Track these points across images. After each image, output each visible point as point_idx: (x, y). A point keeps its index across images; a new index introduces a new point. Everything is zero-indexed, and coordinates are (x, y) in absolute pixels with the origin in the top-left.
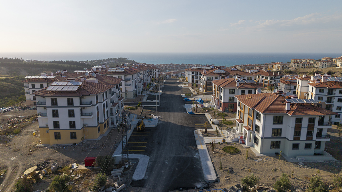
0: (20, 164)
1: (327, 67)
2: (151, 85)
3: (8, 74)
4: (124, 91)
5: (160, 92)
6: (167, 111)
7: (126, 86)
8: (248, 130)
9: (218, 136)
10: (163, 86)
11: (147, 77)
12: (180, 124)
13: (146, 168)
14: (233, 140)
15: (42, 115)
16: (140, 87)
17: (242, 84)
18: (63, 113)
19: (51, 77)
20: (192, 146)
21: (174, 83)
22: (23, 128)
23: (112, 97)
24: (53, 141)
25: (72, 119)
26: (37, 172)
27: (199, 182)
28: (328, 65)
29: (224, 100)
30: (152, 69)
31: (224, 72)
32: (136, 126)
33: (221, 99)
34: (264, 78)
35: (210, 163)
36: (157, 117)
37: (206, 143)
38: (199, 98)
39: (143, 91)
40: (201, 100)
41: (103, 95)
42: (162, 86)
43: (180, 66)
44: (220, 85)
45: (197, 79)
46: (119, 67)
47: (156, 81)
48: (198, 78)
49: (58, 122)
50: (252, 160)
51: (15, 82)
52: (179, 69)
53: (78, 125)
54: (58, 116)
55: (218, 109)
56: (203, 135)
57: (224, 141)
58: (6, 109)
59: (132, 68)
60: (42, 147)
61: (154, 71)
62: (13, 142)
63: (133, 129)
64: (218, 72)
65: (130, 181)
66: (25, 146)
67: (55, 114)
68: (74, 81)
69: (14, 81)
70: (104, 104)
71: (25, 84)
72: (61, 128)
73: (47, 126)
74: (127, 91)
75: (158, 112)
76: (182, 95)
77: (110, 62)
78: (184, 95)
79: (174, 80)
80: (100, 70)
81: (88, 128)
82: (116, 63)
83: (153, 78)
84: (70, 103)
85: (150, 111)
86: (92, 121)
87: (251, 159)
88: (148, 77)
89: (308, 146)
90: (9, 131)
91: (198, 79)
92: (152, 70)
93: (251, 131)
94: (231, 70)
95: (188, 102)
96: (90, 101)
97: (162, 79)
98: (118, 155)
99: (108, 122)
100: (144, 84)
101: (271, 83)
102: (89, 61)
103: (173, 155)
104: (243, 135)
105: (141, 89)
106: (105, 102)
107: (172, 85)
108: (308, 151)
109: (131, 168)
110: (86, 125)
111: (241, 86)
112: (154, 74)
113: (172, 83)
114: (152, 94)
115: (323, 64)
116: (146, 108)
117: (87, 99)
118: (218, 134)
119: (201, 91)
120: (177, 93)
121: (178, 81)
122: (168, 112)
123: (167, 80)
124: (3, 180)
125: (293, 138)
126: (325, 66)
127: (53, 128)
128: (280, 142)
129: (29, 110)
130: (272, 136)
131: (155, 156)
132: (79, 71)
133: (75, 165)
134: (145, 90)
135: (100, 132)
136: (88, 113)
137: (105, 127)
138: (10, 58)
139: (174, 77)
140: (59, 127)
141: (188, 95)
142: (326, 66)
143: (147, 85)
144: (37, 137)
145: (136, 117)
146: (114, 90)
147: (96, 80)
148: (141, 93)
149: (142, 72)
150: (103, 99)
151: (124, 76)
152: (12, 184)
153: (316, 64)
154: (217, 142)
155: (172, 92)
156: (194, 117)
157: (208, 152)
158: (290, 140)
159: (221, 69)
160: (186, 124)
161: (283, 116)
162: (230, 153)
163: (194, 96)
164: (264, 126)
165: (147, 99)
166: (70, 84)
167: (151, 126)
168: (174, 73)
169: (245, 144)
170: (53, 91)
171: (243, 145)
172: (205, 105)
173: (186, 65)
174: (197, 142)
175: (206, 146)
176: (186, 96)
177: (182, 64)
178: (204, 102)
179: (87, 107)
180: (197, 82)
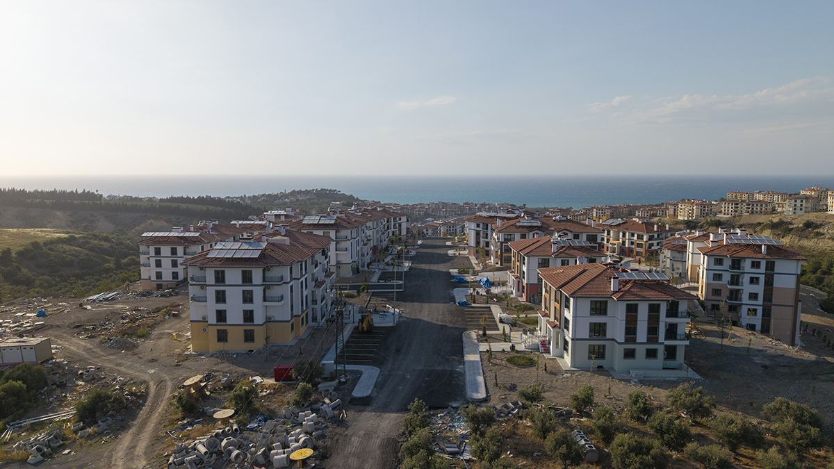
0: (167, 378)
1: (805, 212)
2: (388, 251)
3: (70, 227)
4: (333, 262)
5: (407, 265)
6: (417, 301)
7: (337, 252)
8: (552, 328)
9: (505, 341)
10: (415, 254)
11: (380, 233)
12: (439, 323)
13: (374, 383)
14: (530, 347)
15: (198, 299)
16: (366, 255)
17: (564, 249)
18: (234, 296)
19: (192, 234)
20: (455, 356)
21: (440, 247)
22: (152, 327)
23: (315, 271)
24: (215, 346)
25: (248, 307)
26: (203, 384)
27: (456, 400)
28: (807, 206)
29: (528, 279)
30: (393, 216)
31: (539, 223)
32: (357, 325)
33: (524, 278)
34: (635, 238)
35: (481, 379)
36: (397, 310)
37: (480, 352)
38: (484, 277)
39: (371, 262)
40: (487, 281)
41: (301, 265)
42: (413, 253)
43: (461, 208)
44: (522, 250)
45: (487, 238)
46: (325, 215)
47: (400, 243)
48: (489, 237)
49: (225, 311)
50: (552, 376)
51: (90, 245)
52: (459, 215)
53: (259, 318)
54: (224, 301)
55: (519, 298)
56: (478, 339)
57: (513, 348)
58: (110, 295)
59: (351, 217)
60: (195, 356)
61: (396, 221)
62: (140, 348)
63: (353, 328)
64: (526, 224)
65: (349, 399)
66: (165, 355)
67: (221, 297)
68: (252, 241)
69: (88, 243)
70: (302, 282)
71: (142, 248)
72: (228, 322)
73: (204, 320)
74: (339, 261)
75: (399, 302)
76: (451, 270)
77: (298, 200)
78: (456, 270)
79: (441, 240)
80: (283, 218)
81: (275, 323)
82: (312, 201)
83: (394, 237)
84: (247, 278)
86: (282, 312)
87: (551, 373)
88: (383, 234)
89: (651, 354)
90: (128, 332)
91: (488, 240)
92: (392, 219)
93: (557, 330)
94: (555, 221)
95: (462, 283)
96: (280, 276)
97: (414, 237)
98: (329, 361)
99: (307, 314)
100: (374, 249)
101: (650, 247)
102: (247, 196)
103: (420, 368)
104: (547, 339)
105: (367, 259)
106: (303, 279)
108: (651, 362)
109: (349, 383)
110: (271, 319)
112: (396, 228)
113: (435, 247)
114: (390, 269)
115: (795, 205)
116: (377, 296)
117: (276, 272)
118: (505, 338)
119: (493, 264)
120: (441, 268)
121: (449, 243)
122: (419, 302)
123: (425, 241)
124: (147, 398)
125: (624, 339)
126: (801, 209)
127: (215, 322)
128: (604, 346)
129: (153, 298)
130: (590, 336)
131: (389, 368)
132: (241, 222)
133: (258, 379)
134: (375, 261)
135: (293, 332)
136: (276, 297)
137: (303, 323)
138: (72, 192)
139: (445, 235)
140: (225, 321)
141: (464, 270)
142: (804, 209)
143: (380, 251)
144: (180, 341)
145: (358, 310)
146: (319, 257)
147: (287, 240)
148: (368, 267)
149: (370, 224)
150: (301, 273)
151: (334, 231)
152: (163, 403)
153: (781, 205)
154: (501, 350)
155: (432, 265)
156: (468, 311)
157: (480, 363)
158: (619, 343)
159: (533, 218)
160: (451, 322)
161: (606, 302)
162: (519, 365)
163: (476, 273)
164: (575, 317)
165: (380, 279)
166: (247, 247)
167: (386, 325)
168: (444, 224)
169: (549, 353)
170: (219, 258)
171: (546, 356)
172: (495, 290)
173: (476, 205)
174: (465, 350)
175: (479, 356)
176: (459, 273)
177: (465, 204)
178: (492, 284)
179: (275, 286)
180: (487, 244)
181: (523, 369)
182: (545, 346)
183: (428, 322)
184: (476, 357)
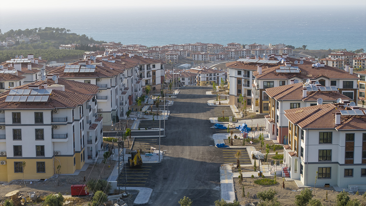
2: (144, 100)
5: (166, 114)
6: (179, 144)
8: (292, 157)
9: (255, 171)
10: (173, 103)
11: (135, 82)
12: (199, 160)
14: (274, 174)
17: (313, 94)
18: (28, 133)
20: (214, 181)
21: (199, 97)
23: (89, 115)
24: (13, 176)
25: (40, 143)
26: (19, 197)
29: (281, 122)
30: (145, 62)
31: (298, 71)
32: (126, 162)
35: (232, 193)
36: (161, 152)
37: (234, 178)
39: (129, 111)
40: (245, 127)
41: (80, 108)
42: (171, 103)
44: (276, 96)
46: (85, 64)
47: (155, 93)
48: (250, 85)
49: (21, 146)
50: (288, 191)
53: (48, 152)
54: (20, 139)
56: (232, 170)
57: (260, 174)
59: (108, 65)
61: (150, 69)
64: (285, 71)
65: (132, 205)
67: (17, 135)
68: (38, 88)
70: (81, 124)
72: (24, 156)
74: (100, 110)
75: (162, 146)
76: (211, 119)
78: (216, 119)
79: (201, 90)
81: (61, 157)
83: (147, 86)
84: (39, 119)
85: (147, 145)
86: (66, 148)
87: (288, 189)
88: (138, 83)
91: (250, 88)
92: (146, 66)
93: (295, 157)
94: (313, 68)
95: (221, 129)
96: (65, 117)
97: (170, 87)
100: (131, 98)
103: (185, 188)
104: (289, 166)
105: (126, 108)
106: (81, 121)
107: (194, 102)
109: (130, 196)
110: (58, 153)
111: (310, 97)
112: (150, 76)
113: (194, 97)
114: (150, 118)
116: (139, 141)
117: (62, 114)
119: (253, 112)
120: (201, 116)
121: (209, 93)
122: (181, 145)
123: (182, 91)
125: (344, 161)
127: (13, 156)
128: (330, 168)
130: (319, 160)
131: (160, 189)
135: (76, 165)
136: (62, 135)
137: (81, 159)
139: (204, 83)
140: (21, 155)
141: (224, 118)
146: (91, 103)
147: (62, 87)
148: (127, 116)
149: (124, 72)
150: (80, 115)
151: (95, 80)
154: (251, 176)
155: (191, 114)
156: (225, 151)
157: (233, 185)
158: (341, 165)
159: (293, 65)
160: (210, 159)
161: (331, 133)
162: (263, 185)
163: (235, 121)
164: (307, 145)
165: (140, 127)
166: (36, 93)
167: (152, 162)
168: (204, 71)
169: (290, 177)
170: (15, 102)
171: (287, 179)
172: (251, 135)
173: (244, 46)
174: (221, 177)
175: (233, 180)
176: (219, 121)
177: (230, 45)
178: (250, 130)
179: (60, 126)
180: (249, 93)
181: (266, 187)
182: (286, 171)
183: (189, 160)
184: (231, 181)
